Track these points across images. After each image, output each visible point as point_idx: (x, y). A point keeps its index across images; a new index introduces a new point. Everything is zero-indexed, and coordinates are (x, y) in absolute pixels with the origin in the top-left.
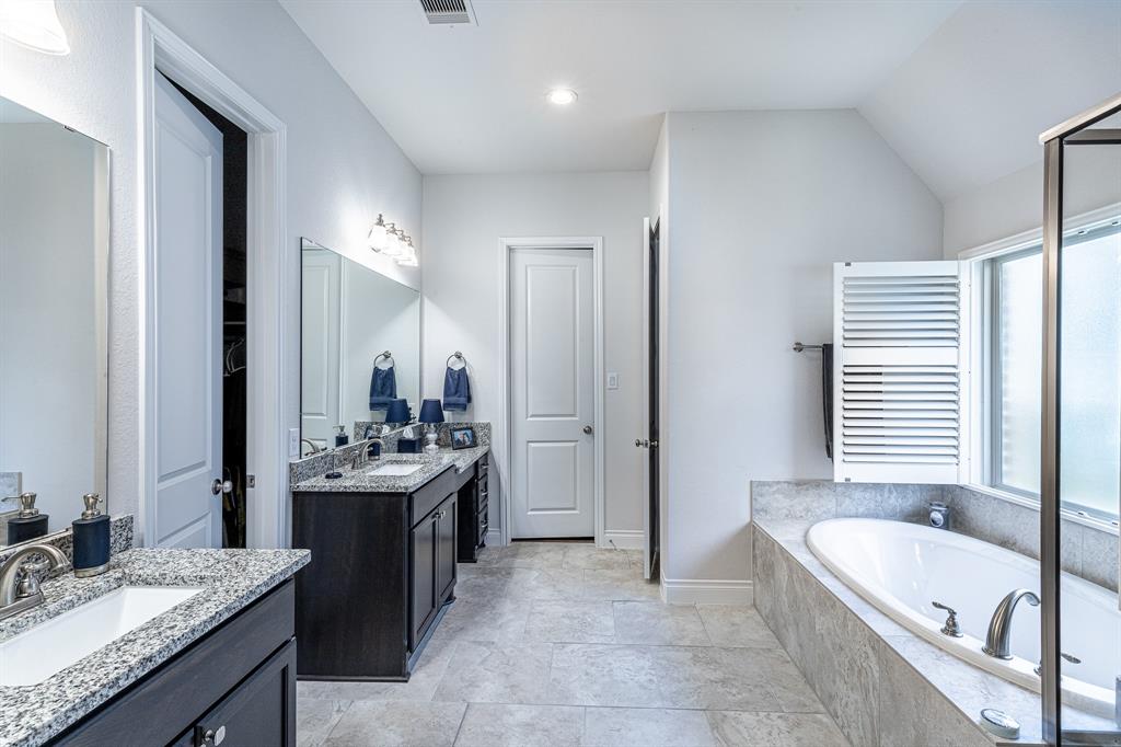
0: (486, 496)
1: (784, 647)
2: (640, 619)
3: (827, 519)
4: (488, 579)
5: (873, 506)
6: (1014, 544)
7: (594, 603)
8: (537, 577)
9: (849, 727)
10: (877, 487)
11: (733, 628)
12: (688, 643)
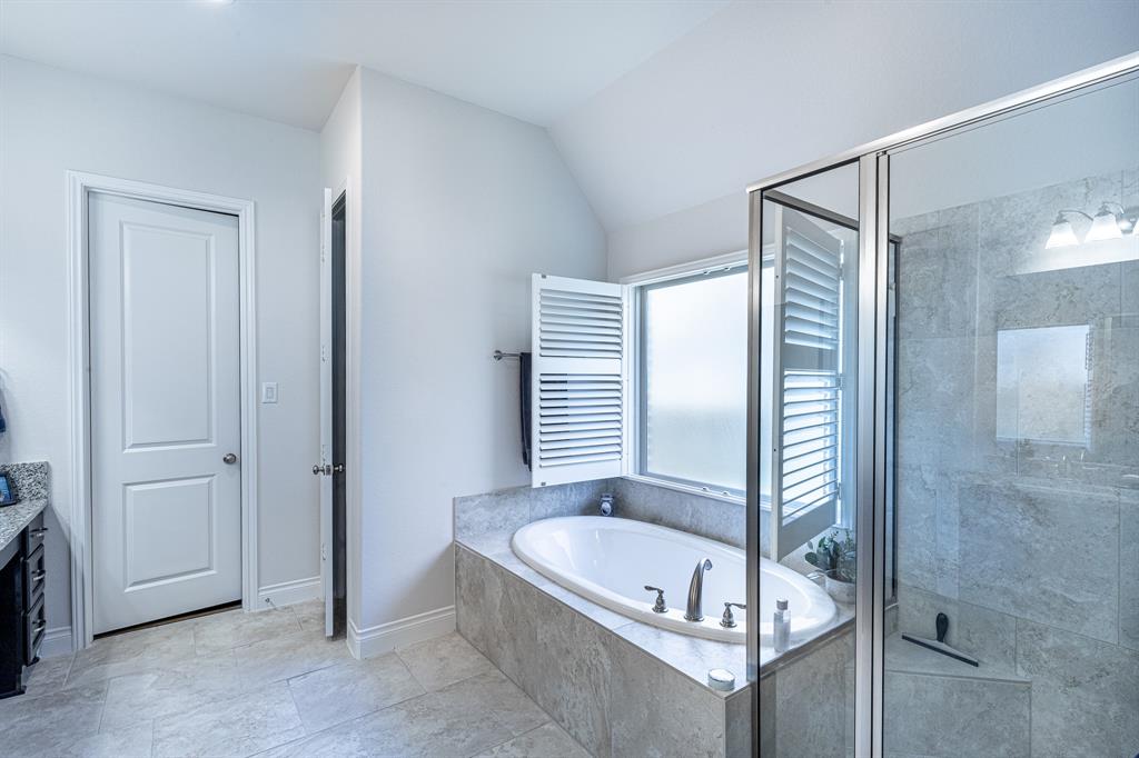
0: (41, 581)
1: (498, 667)
2: (331, 691)
3: (523, 526)
4: (56, 713)
5: (558, 506)
6: (661, 520)
7: (261, 690)
8: (155, 682)
9: (577, 726)
10: (562, 487)
11: (442, 664)
12: (397, 699)
